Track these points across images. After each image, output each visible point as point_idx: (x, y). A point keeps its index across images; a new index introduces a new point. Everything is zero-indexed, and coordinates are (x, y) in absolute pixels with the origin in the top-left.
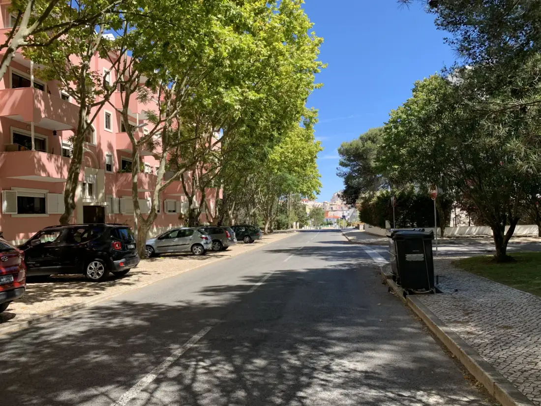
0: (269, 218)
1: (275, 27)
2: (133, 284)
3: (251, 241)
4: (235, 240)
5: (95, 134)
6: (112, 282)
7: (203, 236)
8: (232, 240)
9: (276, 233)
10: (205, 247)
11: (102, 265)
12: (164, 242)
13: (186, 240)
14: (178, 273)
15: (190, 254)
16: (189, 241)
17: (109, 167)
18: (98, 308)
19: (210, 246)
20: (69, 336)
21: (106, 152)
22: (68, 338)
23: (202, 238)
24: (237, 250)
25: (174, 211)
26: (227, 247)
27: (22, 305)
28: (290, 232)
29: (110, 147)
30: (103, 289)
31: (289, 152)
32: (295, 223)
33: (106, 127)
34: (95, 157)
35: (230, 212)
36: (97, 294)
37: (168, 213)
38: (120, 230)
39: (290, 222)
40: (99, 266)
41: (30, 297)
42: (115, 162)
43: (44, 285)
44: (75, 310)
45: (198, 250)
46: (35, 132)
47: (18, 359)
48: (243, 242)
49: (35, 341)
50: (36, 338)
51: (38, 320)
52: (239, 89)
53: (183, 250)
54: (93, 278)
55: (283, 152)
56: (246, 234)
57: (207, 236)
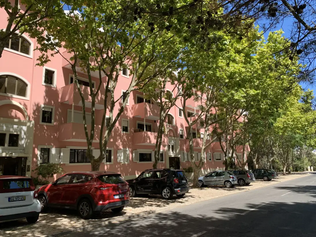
0: (286, 164)
1: (264, 51)
2: (183, 202)
3: (269, 180)
4: (254, 179)
5: (174, 120)
6: (174, 200)
7: (231, 176)
8: (252, 179)
9: (292, 174)
10: (232, 183)
11: (169, 191)
12: (209, 179)
13: (221, 178)
14: (210, 198)
15: (224, 187)
16: (222, 179)
17: (182, 136)
18: (160, 214)
19: (236, 182)
20: (141, 226)
21: (180, 129)
22: (140, 227)
23: (231, 177)
24: (257, 185)
25: (220, 159)
26: (249, 183)
27: (131, 208)
28: (305, 173)
29: (182, 126)
30: (168, 204)
31: (290, 121)
32: (309, 167)
33: (180, 116)
34: (175, 132)
35: (254, 160)
36: (164, 206)
37: (216, 161)
38: (178, 172)
39: (305, 166)
40: (168, 191)
41: (136, 205)
42: (185, 133)
43: (144, 199)
44: (150, 214)
45: (228, 185)
46: (146, 122)
47: (118, 233)
48: (263, 180)
49: (128, 227)
50: (129, 225)
51: (133, 216)
52: (244, 90)
53: (221, 184)
54: (165, 197)
55: (285, 122)
56: (265, 175)
57: (234, 176)
